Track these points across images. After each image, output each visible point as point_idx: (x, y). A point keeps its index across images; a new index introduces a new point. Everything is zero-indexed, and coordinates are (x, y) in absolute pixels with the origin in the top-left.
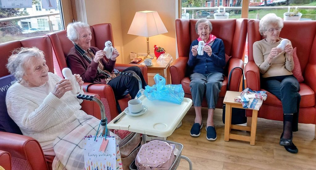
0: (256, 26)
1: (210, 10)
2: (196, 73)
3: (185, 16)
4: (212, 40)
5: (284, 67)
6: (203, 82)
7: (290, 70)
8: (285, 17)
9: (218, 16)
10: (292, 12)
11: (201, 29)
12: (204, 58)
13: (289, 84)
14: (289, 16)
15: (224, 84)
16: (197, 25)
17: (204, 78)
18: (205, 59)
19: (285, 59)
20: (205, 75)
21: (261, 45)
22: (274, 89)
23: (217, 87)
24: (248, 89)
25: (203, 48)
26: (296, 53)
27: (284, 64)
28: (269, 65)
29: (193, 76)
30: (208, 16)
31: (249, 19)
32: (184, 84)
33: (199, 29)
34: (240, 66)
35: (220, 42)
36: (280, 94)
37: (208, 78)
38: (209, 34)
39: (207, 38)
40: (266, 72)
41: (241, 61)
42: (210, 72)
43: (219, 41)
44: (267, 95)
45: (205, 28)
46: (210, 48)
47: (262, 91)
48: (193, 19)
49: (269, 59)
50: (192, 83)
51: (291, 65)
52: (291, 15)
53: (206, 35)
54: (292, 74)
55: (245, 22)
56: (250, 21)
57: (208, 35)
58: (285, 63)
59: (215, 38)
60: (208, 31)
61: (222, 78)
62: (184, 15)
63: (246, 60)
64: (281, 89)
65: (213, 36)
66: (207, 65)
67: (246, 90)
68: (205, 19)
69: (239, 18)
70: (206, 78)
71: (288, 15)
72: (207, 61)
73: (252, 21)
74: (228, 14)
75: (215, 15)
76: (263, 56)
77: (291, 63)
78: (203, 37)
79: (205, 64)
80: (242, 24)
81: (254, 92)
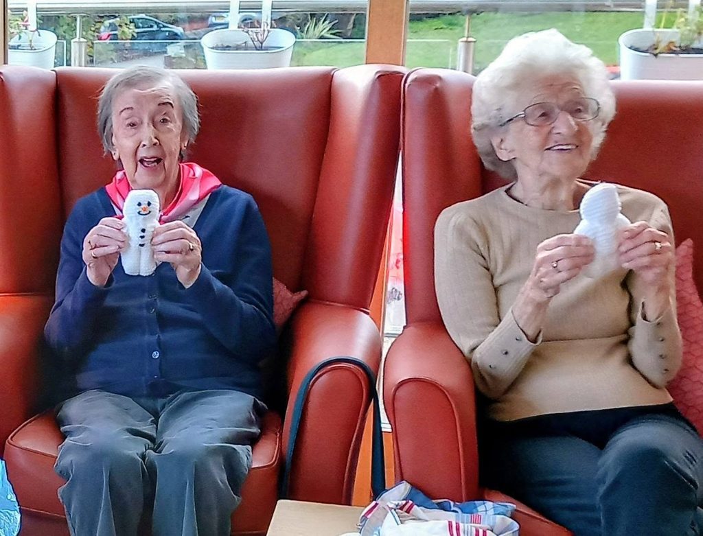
0: (454, 108)
1: (182, 15)
2: (93, 394)
3: (32, 48)
4: (193, 195)
5: (619, 356)
6: (135, 449)
7: (656, 377)
8: (627, 60)
9: (228, 47)
10: (669, 25)
11: (133, 125)
12: (145, 299)
13: (650, 459)
14: (653, 50)
15: (260, 458)
16: (109, 100)
17: (143, 420)
18: (149, 306)
19: (630, 309)
20: (150, 403)
21: (486, 224)
22: (558, 488)
23: (220, 476)
24: (404, 488)
25: (148, 234)
26: (690, 275)
27: (625, 342)
28: (526, 347)
29: (74, 408)
30: (174, 50)
31: (413, 68)
32: (21, 460)
33: (117, 123)
34: (358, 351)
35: (239, 208)
36: (598, 522)
37: (166, 420)
38: (181, 159)
39: (166, 179)
40: (514, 384)
41: (365, 323)
42: (175, 389)
43: (234, 203)
44: (516, 526)
45: (153, 122)
46: (190, 239)
47: (489, 504)
48: (78, 67)
49: (530, 309)
50: (68, 455)
51: (661, 348)
52: (662, 46)
53: (159, 160)
54: (672, 399)
55: (389, 86)
56: (415, 80)
57: (171, 164)
58: (626, 332)
59: (214, 182)
60: (174, 141)
61: (250, 423)
62: (24, 42)
63: (395, 316)
64: (602, 489)
65: (198, 170)
66: (161, 346)
67: (396, 494)
68: (154, 64)
69: (354, 62)
70: (155, 422)
71: (646, 44)
72: (164, 322)
73: (428, 81)
74: (285, 38)
75: (208, 40)
76: (496, 290)
77: (664, 333)
78: (142, 175)
79: (148, 338)
80: (368, 102)
81: (442, 507)
